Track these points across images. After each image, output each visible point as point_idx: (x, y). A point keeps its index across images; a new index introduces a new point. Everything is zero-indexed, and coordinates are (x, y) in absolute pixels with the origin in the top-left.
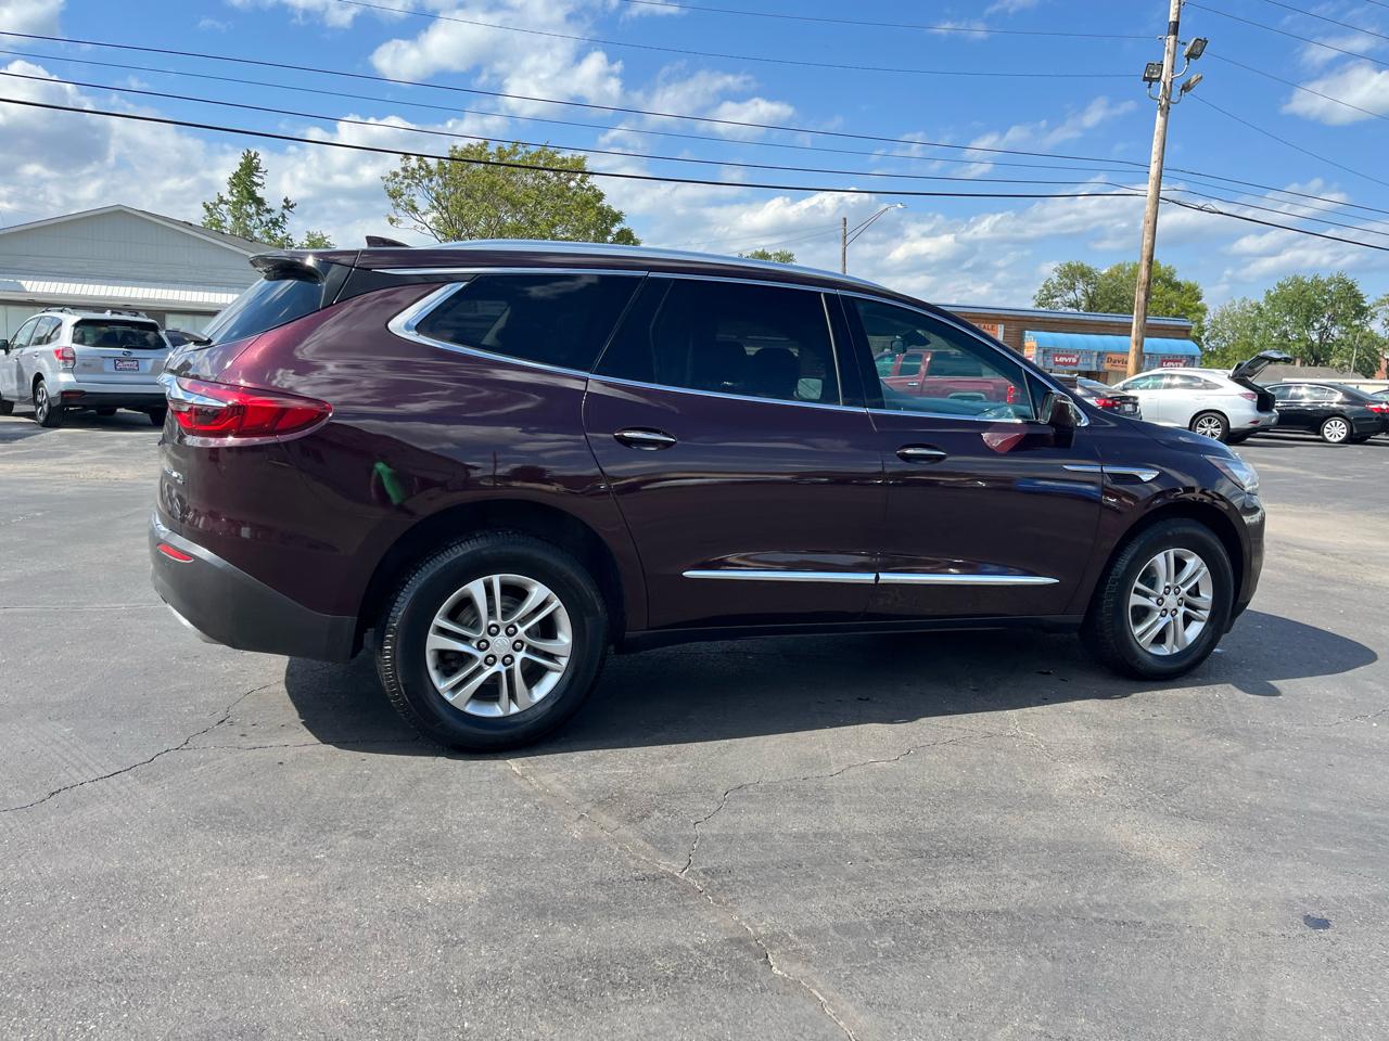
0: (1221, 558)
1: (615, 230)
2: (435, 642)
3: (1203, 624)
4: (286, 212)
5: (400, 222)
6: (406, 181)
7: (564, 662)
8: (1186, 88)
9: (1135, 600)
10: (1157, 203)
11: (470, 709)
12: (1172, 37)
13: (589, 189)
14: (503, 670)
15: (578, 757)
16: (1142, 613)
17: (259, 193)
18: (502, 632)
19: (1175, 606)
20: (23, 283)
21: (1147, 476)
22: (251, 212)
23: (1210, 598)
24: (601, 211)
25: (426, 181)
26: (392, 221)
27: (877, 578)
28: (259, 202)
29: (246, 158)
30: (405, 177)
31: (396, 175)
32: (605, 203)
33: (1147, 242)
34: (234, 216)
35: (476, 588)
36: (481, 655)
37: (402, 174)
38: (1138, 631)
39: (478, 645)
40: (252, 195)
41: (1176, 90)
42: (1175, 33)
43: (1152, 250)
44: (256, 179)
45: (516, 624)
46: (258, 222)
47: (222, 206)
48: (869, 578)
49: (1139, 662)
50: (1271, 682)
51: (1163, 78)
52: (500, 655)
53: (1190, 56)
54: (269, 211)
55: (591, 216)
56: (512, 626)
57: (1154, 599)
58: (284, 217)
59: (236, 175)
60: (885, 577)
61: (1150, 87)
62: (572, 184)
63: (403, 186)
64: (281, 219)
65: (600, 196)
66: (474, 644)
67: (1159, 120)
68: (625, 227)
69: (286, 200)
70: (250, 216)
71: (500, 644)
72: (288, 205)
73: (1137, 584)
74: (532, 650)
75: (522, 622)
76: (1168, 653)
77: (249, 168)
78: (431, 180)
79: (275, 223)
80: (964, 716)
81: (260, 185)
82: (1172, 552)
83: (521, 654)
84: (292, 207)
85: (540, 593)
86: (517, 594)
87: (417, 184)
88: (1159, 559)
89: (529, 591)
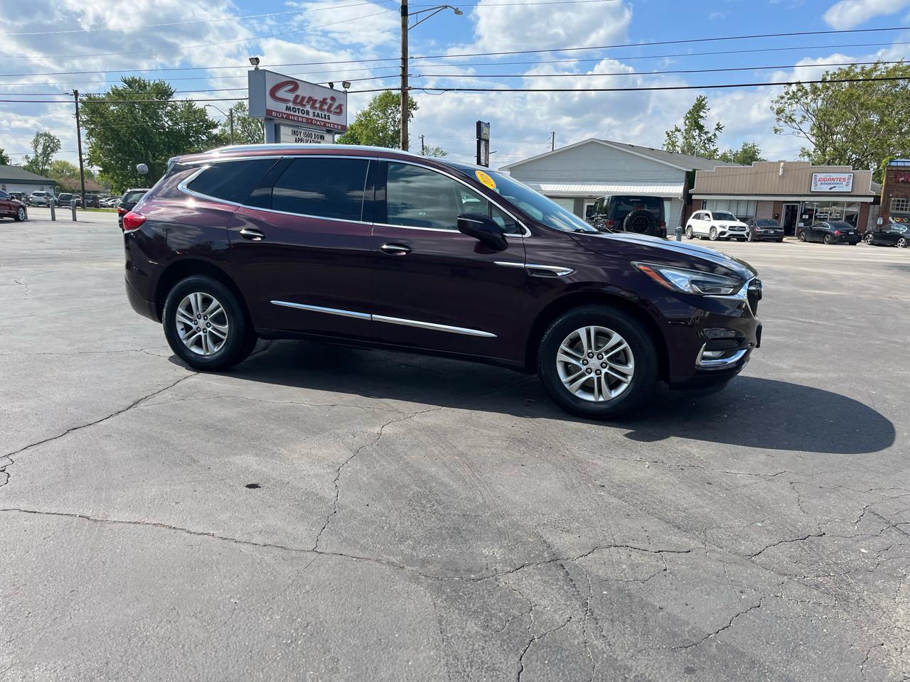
4: (717, 132)
5: (780, 131)
6: (790, 101)
7: (227, 336)
9: (563, 358)
11: (192, 349)
14: (203, 335)
17: (702, 122)
18: (202, 318)
20: (541, 185)
21: (563, 271)
22: (695, 134)
25: (803, 99)
26: (776, 131)
28: (701, 128)
29: (698, 100)
30: (789, 99)
31: (782, 98)
34: (685, 137)
35: (191, 298)
36: (195, 327)
38: (566, 380)
39: (194, 322)
40: (697, 124)
44: (701, 114)
46: (699, 140)
47: (676, 133)
48: (367, 316)
52: (202, 327)
54: (706, 133)
56: (205, 315)
57: (579, 360)
58: (715, 135)
59: (690, 113)
60: (376, 317)
63: (786, 105)
64: (713, 137)
66: (192, 322)
69: (718, 125)
70: (694, 137)
71: (201, 322)
73: (564, 348)
74: (214, 328)
75: (209, 314)
76: (594, 400)
77: (700, 106)
78: (807, 98)
79: (709, 140)
81: (702, 117)
82: (592, 328)
83: (209, 329)
84: (721, 129)
85: (215, 302)
86: (206, 302)
87: (797, 102)
88: (582, 332)
89: (211, 301)
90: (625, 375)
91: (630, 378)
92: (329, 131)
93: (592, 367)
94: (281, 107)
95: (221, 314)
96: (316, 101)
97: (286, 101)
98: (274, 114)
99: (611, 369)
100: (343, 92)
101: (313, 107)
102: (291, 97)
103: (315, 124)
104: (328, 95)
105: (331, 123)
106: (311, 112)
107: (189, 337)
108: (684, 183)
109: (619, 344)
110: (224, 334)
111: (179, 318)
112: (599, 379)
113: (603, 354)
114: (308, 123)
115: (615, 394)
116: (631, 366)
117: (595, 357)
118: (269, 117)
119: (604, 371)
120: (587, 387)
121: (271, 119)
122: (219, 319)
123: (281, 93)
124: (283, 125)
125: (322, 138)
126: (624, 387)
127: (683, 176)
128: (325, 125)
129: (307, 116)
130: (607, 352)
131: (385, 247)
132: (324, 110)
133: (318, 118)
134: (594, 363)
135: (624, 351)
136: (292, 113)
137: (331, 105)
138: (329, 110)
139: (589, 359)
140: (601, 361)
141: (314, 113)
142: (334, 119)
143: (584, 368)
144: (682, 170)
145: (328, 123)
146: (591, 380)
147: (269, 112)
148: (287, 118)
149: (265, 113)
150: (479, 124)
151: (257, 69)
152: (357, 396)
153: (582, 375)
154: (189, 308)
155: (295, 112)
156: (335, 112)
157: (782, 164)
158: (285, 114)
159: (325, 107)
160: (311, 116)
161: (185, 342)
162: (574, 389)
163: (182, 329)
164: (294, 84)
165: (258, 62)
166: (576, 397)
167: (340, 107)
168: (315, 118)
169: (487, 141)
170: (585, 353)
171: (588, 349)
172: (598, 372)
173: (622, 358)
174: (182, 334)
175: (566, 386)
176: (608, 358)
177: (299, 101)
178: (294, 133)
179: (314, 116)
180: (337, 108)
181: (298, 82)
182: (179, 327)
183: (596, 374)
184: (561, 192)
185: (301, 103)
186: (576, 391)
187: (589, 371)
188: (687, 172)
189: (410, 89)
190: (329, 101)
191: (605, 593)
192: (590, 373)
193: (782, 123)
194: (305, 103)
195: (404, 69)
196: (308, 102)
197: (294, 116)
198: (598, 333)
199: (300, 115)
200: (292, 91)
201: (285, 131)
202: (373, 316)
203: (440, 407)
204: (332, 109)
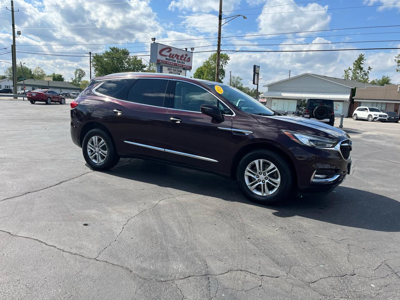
4: (369, 71)
11: (93, 160)
14: (97, 154)
17: (362, 66)
18: (97, 147)
20: (282, 94)
21: (248, 133)
22: (358, 71)
26: (397, 71)
28: (361, 69)
29: (360, 56)
34: (353, 73)
35: (93, 138)
36: (94, 151)
38: (249, 184)
40: (360, 67)
44: (362, 62)
46: (360, 74)
47: (349, 71)
48: (163, 150)
52: (97, 151)
54: (364, 71)
58: (368, 72)
59: (356, 61)
60: (167, 150)
64: (367, 73)
69: (369, 67)
70: (358, 73)
72: (370, 69)
73: (247, 169)
75: (100, 145)
76: (262, 195)
77: (361, 58)
79: (365, 74)
81: (362, 64)
82: (261, 161)
83: (100, 152)
85: (103, 141)
86: (99, 140)
88: (256, 162)
89: (101, 140)
90: (276, 184)
91: (278, 186)
92: (184, 69)
93: (260, 179)
94: (164, 59)
95: (105, 146)
96: (179, 56)
97: (166, 56)
98: (160, 61)
99: (270, 180)
100: (191, 52)
101: (177, 58)
102: (168, 54)
103: (178, 66)
104: (184, 53)
105: (185, 65)
106: (176, 60)
107: (92, 155)
108: (350, 94)
109: (274, 169)
110: (105, 155)
111: (88, 147)
112: (264, 185)
113: (266, 173)
114: (175, 65)
115: (271, 193)
116: (279, 180)
117: (262, 174)
118: (158, 62)
119: (266, 181)
120: (258, 188)
121: (159, 64)
122: (104, 148)
123: (164, 53)
124: (164, 66)
125: (181, 71)
126: (276, 189)
127: (350, 90)
128: (182, 66)
129: (175, 62)
130: (268, 172)
131: (172, 119)
132: (182, 60)
133: (179, 63)
134: (262, 177)
135: (276, 172)
136: (168, 61)
137: (185, 58)
138: (184, 60)
139: (259, 175)
140: (265, 176)
141: (178, 61)
142: (186, 64)
143: (257, 179)
144: (349, 88)
145: (184, 65)
146: (260, 185)
147: (158, 61)
148: (166, 63)
149: (156, 61)
150: (255, 66)
151: (154, 42)
152: (157, 185)
153: (257, 182)
154: (92, 143)
155: (170, 60)
156: (187, 61)
157: (399, 86)
158: (165, 61)
159: (183, 59)
160: (176, 62)
161: (90, 157)
162: (252, 188)
163: (90, 152)
164: (169, 49)
165: (155, 40)
166: (253, 192)
167: (189, 58)
168: (178, 63)
169: (258, 74)
170: (258, 172)
171: (259, 170)
172: (263, 181)
173: (275, 175)
174: (89, 154)
175: (249, 187)
176: (268, 175)
177: (171, 56)
178: (169, 69)
179: (178, 62)
180: (188, 59)
181: (171, 48)
182: (88, 150)
183: (263, 182)
184: (291, 97)
185: (172, 57)
186: (253, 190)
187: (259, 181)
188: (352, 89)
189: (221, 51)
190: (184, 56)
191: (223, 295)
192: (260, 182)
194: (174, 57)
195: (219, 42)
196: (175, 56)
197: (169, 62)
198: (264, 163)
199: (172, 62)
200: (169, 52)
201: (165, 69)
202: (165, 150)
203: (191, 193)
204: (186, 60)
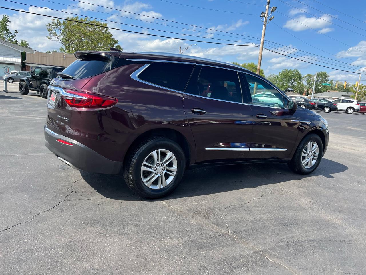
0: (321, 143)
1: (116, 45)
2: (143, 168)
3: (316, 160)
5: (51, 38)
6: (53, 27)
7: (175, 173)
8: (270, 20)
9: (303, 154)
10: (263, 49)
11: (151, 187)
12: (268, 6)
13: (108, 33)
14: (160, 176)
15: (180, 199)
16: (304, 158)
17: (8, 28)
18: (160, 165)
19: (311, 156)
21: (309, 123)
22: (5, 33)
23: (318, 154)
24: (112, 40)
25: (59, 27)
26: (49, 38)
27: (250, 149)
28: (7, 30)
29: (4, 17)
30: (53, 25)
31: (50, 24)
32: (113, 37)
33: (260, 59)
35: (154, 153)
36: (155, 172)
37: (52, 24)
38: (303, 162)
39: (154, 169)
40: (5, 28)
41: (268, 20)
42: (269, 5)
43: (261, 61)
44: (7, 24)
45: (164, 163)
46: (7, 36)
48: (248, 149)
49: (303, 170)
50: (330, 174)
51: (265, 17)
52: (159, 171)
53: (272, 11)
54: (11, 33)
55: (109, 41)
56: (163, 163)
57: (306, 154)
58: (15, 35)
60: (252, 149)
61: (262, 18)
62: (103, 31)
63: (52, 28)
64: (14, 36)
65: (111, 35)
66: (153, 169)
67: (264, 27)
68: (118, 45)
69: (16, 30)
70: (4, 34)
71: (160, 169)
72: (16, 32)
73: (304, 151)
74: (167, 170)
75: (165, 162)
76: (308, 168)
77: (5, 20)
78: (61, 27)
79: (12, 37)
80: (268, 185)
81: (8, 25)
82: (311, 142)
83: (164, 172)
84: (18, 32)
87: (57, 28)
89: (167, 153)
91: (317, 158)
99: (313, 156)
108: (20, 58)
109: (316, 147)
113: (312, 151)
127: (20, 54)
139: (309, 153)
140: (312, 153)
143: (307, 157)
144: (20, 52)
157: (64, 54)
161: (146, 184)
162: (304, 165)
166: (305, 168)
172: (310, 158)
174: (144, 179)
193: (51, 35)
